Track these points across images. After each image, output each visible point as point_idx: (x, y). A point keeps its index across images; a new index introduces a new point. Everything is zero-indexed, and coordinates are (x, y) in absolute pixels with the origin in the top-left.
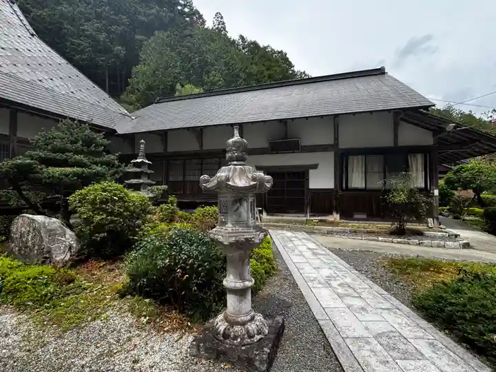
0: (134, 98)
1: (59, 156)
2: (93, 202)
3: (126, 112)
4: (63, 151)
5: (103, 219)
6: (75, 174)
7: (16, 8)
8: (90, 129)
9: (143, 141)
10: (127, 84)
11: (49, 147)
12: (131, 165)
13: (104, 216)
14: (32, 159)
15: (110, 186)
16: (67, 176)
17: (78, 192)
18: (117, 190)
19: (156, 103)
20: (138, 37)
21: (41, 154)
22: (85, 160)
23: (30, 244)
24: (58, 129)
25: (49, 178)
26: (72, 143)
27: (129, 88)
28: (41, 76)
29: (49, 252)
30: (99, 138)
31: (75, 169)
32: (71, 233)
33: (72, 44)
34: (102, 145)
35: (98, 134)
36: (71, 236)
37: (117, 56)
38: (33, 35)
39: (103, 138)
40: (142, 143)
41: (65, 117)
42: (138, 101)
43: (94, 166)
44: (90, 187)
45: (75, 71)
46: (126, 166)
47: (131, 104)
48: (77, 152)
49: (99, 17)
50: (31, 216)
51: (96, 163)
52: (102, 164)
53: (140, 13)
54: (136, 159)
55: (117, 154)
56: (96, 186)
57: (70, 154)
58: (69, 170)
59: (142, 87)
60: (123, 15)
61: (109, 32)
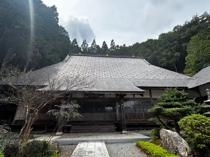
0: (190, 70)
1: (169, 103)
2: (191, 125)
3: (190, 77)
4: (169, 101)
5: (200, 135)
6: (178, 111)
7: (144, 60)
8: (178, 89)
9: (207, 90)
10: (185, 65)
11: (164, 100)
12: (204, 103)
13: (200, 134)
14: (160, 106)
15: (197, 117)
16: (174, 112)
17: (181, 120)
18: (202, 119)
19: (204, 68)
20: (183, 45)
21: (162, 103)
22: (180, 104)
23: (168, 143)
24: (165, 93)
25: (168, 113)
26: (172, 97)
27: (186, 66)
28: (155, 76)
29: (177, 149)
30: (183, 93)
31: (177, 109)
32: (185, 141)
33: (160, 61)
34: (184, 96)
35: (181, 91)
36: (184, 142)
37: (177, 57)
38: (149, 65)
39: (185, 92)
40: (208, 91)
41: (166, 87)
42: (193, 70)
43: (185, 106)
44: (186, 117)
45: (164, 70)
46: (201, 104)
47: (190, 73)
48: (175, 101)
49: (166, 48)
50: (165, 130)
51: (185, 105)
52: (188, 105)
53: (181, 36)
54: (207, 100)
55: (194, 99)
56: (190, 117)
57: (173, 102)
58: (174, 109)
59: (193, 63)
60: (174, 41)
61: (171, 50)
